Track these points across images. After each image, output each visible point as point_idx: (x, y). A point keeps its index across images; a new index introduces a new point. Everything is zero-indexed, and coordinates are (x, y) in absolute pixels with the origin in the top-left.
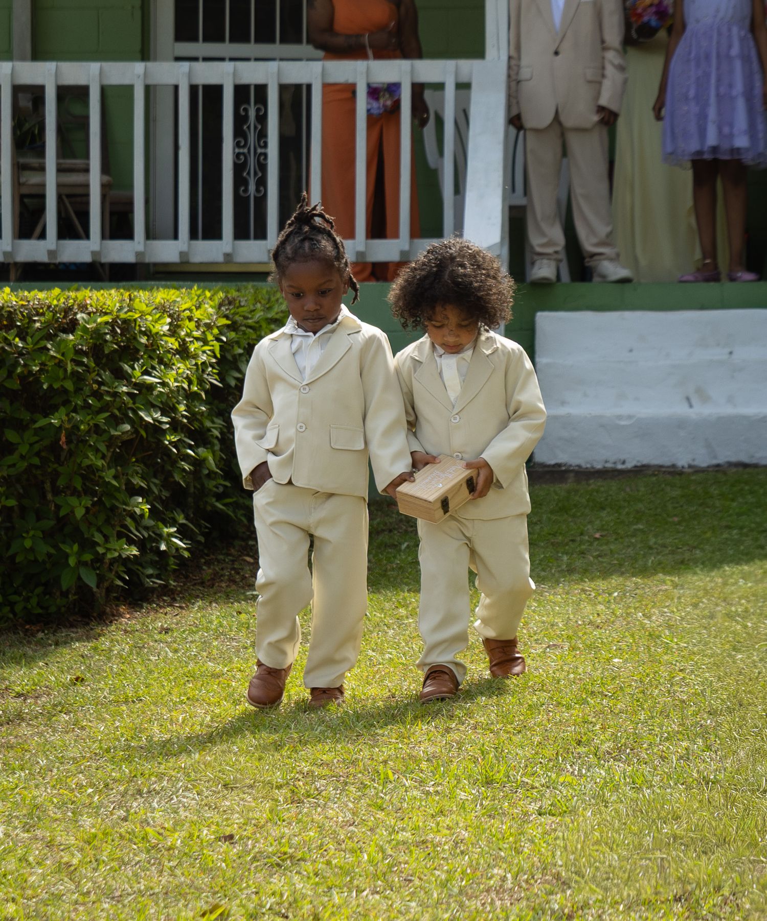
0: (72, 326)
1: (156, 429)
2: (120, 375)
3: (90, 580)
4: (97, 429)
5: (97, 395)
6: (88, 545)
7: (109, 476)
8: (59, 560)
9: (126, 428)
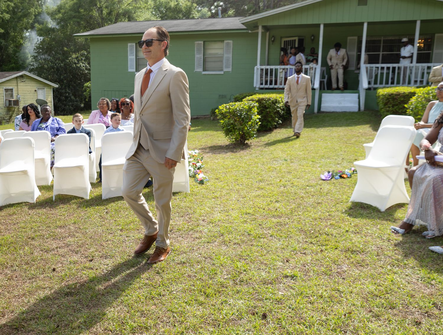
0: (270, 100)
1: (279, 111)
2: (275, 105)
3: (271, 127)
4: (272, 111)
5: (272, 107)
6: (271, 123)
7: (273, 116)
8: (267, 125)
9: (275, 111)
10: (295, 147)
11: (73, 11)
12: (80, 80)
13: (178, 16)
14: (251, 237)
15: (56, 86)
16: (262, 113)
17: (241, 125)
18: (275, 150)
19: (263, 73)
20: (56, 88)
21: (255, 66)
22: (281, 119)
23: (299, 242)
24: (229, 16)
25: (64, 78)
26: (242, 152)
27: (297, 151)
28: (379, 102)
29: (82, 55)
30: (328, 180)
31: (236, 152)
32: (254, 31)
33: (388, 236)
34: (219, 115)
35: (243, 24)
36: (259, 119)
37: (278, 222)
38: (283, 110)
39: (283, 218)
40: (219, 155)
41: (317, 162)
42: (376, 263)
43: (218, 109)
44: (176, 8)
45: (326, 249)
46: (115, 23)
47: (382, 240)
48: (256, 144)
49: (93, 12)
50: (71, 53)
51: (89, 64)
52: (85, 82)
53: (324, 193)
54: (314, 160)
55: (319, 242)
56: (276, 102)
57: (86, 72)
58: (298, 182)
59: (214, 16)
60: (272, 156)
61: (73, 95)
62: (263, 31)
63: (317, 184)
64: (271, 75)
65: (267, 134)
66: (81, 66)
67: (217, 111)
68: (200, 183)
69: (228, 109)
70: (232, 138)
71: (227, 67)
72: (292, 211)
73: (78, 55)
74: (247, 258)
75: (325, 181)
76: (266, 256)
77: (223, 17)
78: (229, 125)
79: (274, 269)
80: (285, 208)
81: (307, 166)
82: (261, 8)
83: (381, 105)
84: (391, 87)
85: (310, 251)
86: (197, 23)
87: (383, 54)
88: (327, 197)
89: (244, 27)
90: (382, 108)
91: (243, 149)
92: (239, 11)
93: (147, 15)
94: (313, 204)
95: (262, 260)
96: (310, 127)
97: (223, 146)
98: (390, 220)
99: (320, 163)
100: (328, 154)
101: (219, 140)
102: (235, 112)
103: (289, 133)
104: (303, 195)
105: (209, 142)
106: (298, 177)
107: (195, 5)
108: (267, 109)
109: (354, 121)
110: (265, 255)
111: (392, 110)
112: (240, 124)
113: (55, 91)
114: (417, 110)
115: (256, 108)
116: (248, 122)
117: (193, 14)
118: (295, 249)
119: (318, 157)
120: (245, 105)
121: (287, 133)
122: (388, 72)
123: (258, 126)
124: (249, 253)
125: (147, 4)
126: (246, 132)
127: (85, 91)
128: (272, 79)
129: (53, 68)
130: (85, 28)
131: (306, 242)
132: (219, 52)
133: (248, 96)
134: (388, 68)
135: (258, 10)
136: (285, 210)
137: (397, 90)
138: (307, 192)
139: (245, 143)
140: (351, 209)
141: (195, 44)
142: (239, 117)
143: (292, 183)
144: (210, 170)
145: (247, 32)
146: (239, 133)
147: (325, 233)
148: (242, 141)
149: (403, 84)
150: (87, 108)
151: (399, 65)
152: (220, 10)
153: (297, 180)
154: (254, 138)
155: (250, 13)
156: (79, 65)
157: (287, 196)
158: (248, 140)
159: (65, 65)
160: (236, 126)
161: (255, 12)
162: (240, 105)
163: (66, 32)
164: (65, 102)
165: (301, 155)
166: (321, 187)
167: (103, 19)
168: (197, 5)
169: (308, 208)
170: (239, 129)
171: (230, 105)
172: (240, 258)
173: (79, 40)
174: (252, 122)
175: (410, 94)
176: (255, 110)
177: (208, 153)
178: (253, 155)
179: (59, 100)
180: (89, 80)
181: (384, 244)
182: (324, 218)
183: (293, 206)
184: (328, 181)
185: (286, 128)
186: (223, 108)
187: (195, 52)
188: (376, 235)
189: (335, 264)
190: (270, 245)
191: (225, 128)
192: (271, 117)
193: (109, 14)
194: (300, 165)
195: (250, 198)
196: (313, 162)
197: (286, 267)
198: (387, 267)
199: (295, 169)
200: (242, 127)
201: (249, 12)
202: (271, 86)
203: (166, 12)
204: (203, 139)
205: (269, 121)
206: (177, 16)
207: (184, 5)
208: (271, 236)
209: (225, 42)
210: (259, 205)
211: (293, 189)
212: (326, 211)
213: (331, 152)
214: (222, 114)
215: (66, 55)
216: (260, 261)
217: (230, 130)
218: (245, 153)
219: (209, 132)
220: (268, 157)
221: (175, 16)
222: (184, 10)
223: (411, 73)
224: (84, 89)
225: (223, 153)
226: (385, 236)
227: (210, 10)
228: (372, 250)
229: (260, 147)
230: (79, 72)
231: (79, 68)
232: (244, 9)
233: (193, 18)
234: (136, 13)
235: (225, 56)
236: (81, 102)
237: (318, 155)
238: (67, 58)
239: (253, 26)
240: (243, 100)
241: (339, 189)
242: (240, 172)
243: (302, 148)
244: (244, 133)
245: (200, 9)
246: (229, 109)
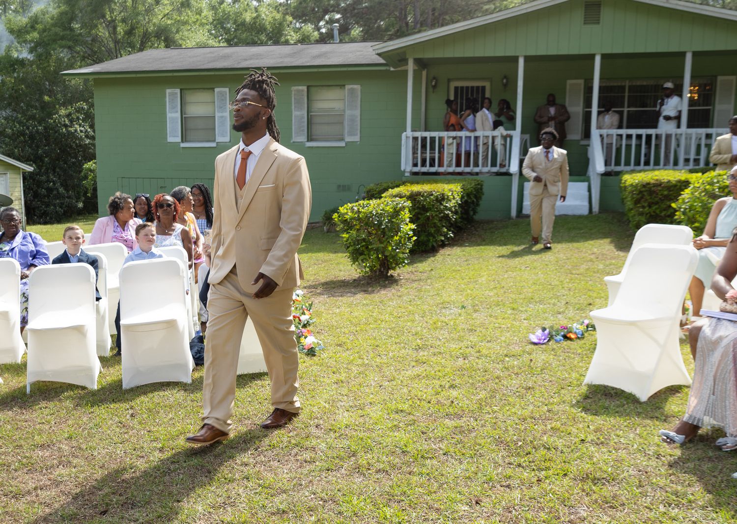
0: (432, 195)
1: (448, 214)
2: (441, 204)
3: (435, 244)
4: (436, 215)
5: (437, 208)
6: (434, 237)
7: (439, 224)
8: (429, 241)
9: (442, 214)
10: (480, 281)
11: (59, 27)
12: (76, 157)
13: (259, 39)
14: (407, 458)
15: (29, 169)
16: (418, 219)
17: (381, 243)
18: (444, 287)
19: (417, 144)
20: (29, 172)
21: (403, 133)
22: (452, 229)
23: (497, 465)
24: (353, 41)
25: (44, 153)
26: (383, 292)
27: (484, 290)
28: (626, 198)
29: (79, 110)
30: (543, 344)
31: (373, 292)
32: (399, 69)
33: (656, 448)
34: (339, 223)
35: (379, 55)
36: (413, 230)
37: (456, 427)
38: (456, 213)
39: (465, 419)
40: (340, 298)
41: (521, 309)
42: (638, 500)
43: (338, 213)
44: (255, 23)
45: (546, 477)
46: (141, 50)
47: (645, 456)
48: (407, 276)
49: (98, 29)
50: (57, 106)
51: (92, 126)
52: (85, 160)
53: (536, 368)
54: (515, 306)
55: (533, 464)
56: (442, 198)
57: (87, 141)
58: (490, 349)
59: (324, 39)
60: (438, 300)
61: (62, 185)
62: (416, 68)
63: (524, 352)
64: (432, 148)
65: (430, 257)
66: (76, 131)
67: (335, 216)
68: (307, 354)
69: (356, 213)
70: (365, 267)
71: (351, 134)
72: (481, 404)
73: (70, 109)
74: (403, 498)
75: (537, 346)
76: (438, 494)
77: (341, 41)
78: (358, 242)
79: (455, 519)
80: (468, 399)
81: (504, 318)
82: (411, 24)
83: (629, 204)
84: (645, 171)
85: (519, 481)
86: (295, 53)
87: (628, 111)
88: (543, 375)
89: (382, 61)
90: (632, 209)
91: (385, 287)
92: (371, 31)
93: (201, 35)
94: (518, 390)
95: (431, 503)
96: (505, 245)
97: (348, 282)
98: (657, 417)
99: (526, 311)
100: (540, 294)
101: (341, 271)
102: (369, 219)
103: (467, 255)
104: (499, 372)
105: (322, 273)
106: (489, 339)
107: (289, 18)
108: (427, 211)
109: (582, 231)
110: (435, 492)
111: (650, 213)
112: (379, 240)
113: (26, 177)
114: (692, 212)
115: (407, 210)
116: (393, 237)
117: (286, 35)
118: (491, 478)
119: (521, 301)
120: (387, 205)
121: (464, 255)
122: (638, 143)
123: (411, 243)
124: (406, 489)
125: (200, 15)
126: (391, 254)
127: (86, 178)
128: (435, 156)
129: (23, 134)
130: (84, 60)
131: (509, 464)
132: (337, 105)
133: (392, 188)
134: (639, 137)
135: (404, 29)
136: (467, 402)
137: (656, 176)
138: (505, 368)
139: (389, 274)
140: (586, 397)
141: (292, 91)
142: (376, 227)
143: (479, 352)
144: (327, 329)
145: (386, 70)
146: (378, 257)
147: (543, 445)
148: (382, 272)
149: (665, 165)
150: (90, 211)
151: (658, 131)
152: (335, 29)
153: (487, 345)
154: (404, 266)
155: (392, 35)
156: (72, 130)
157: (470, 377)
158: (394, 269)
159: (45, 128)
160: (371, 243)
161: (399, 34)
162: (378, 205)
163: (48, 66)
164: (46, 200)
165: (491, 297)
166: (532, 357)
167: (116, 42)
168: (294, 18)
169: (510, 399)
170: (377, 250)
171: (359, 205)
172: (390, 500)
173: (73, 82)
174: (400, 236)
175: (679, 184)
176: (406, 215)
177: (320, 294)
178: (405, 298)
179: (36, 195)
180: (92, 157)
181: (651, 463)
182: (540, 416)
183: (482, 395)
184: (544, 346)
185: (461, 245)
186: (346, 210)
187: (292, 106)
188: (635, 446)
189: (566, 506)
190: (444, 472)
191: (351, 249)
192: (435, 227)
193: (130, 33)
194: (491, 316)
195: (402, 382)
196: (513, 309)
197: (475, 514)
198: (658, 508)
199: (482, 325)
200: (382, 245)
201: (389, 33)
202: (433, 170)
203: (236, 30)
204: (311, 268)
205: (430, 234)
206: (256, 39)
207: (270, 19)
208: (444, 454)
209: (347, 87)
210: (420, 393)
211: (480, 361)
212: (543, 403)
213: (545, 291)
214: (345, 222)
215: (48, 110)
216: (427, 504)
217: (360, 252)
218: (390, 294)
219: (321, 255)
220: (431, 302)
221: (252, 39)
222: (268, 27)
223: (678, 145)
224: (82, 174)
225: (349, 294)
226: (651, 448)
227: (318, 29)
228: (630, 476)
229: (417, 283)
230: (74, 142)
231: (73, 135)
232: (379, 26)
233: (287, 43)
234: (181, 33)
235: (348, 113)
236: (78, 199)
237: (522, 296)
238: (50, 115)
239: (398, 58)
240: (383, 195)
241: (564, 361)
242: (383, 331)
243: (492, 283)
244: (386, 257)
245: (298, 25)
246: (359, 212)
